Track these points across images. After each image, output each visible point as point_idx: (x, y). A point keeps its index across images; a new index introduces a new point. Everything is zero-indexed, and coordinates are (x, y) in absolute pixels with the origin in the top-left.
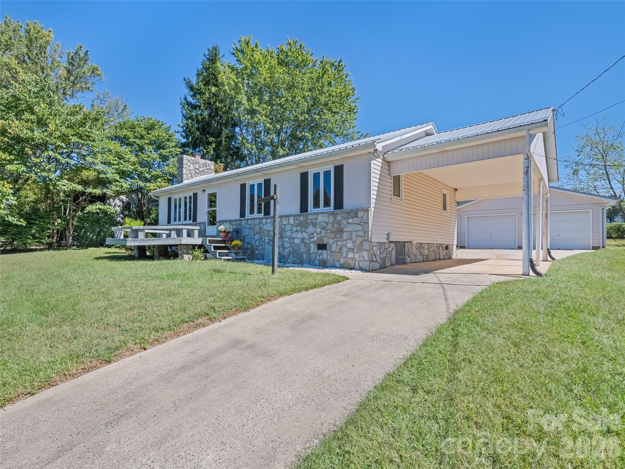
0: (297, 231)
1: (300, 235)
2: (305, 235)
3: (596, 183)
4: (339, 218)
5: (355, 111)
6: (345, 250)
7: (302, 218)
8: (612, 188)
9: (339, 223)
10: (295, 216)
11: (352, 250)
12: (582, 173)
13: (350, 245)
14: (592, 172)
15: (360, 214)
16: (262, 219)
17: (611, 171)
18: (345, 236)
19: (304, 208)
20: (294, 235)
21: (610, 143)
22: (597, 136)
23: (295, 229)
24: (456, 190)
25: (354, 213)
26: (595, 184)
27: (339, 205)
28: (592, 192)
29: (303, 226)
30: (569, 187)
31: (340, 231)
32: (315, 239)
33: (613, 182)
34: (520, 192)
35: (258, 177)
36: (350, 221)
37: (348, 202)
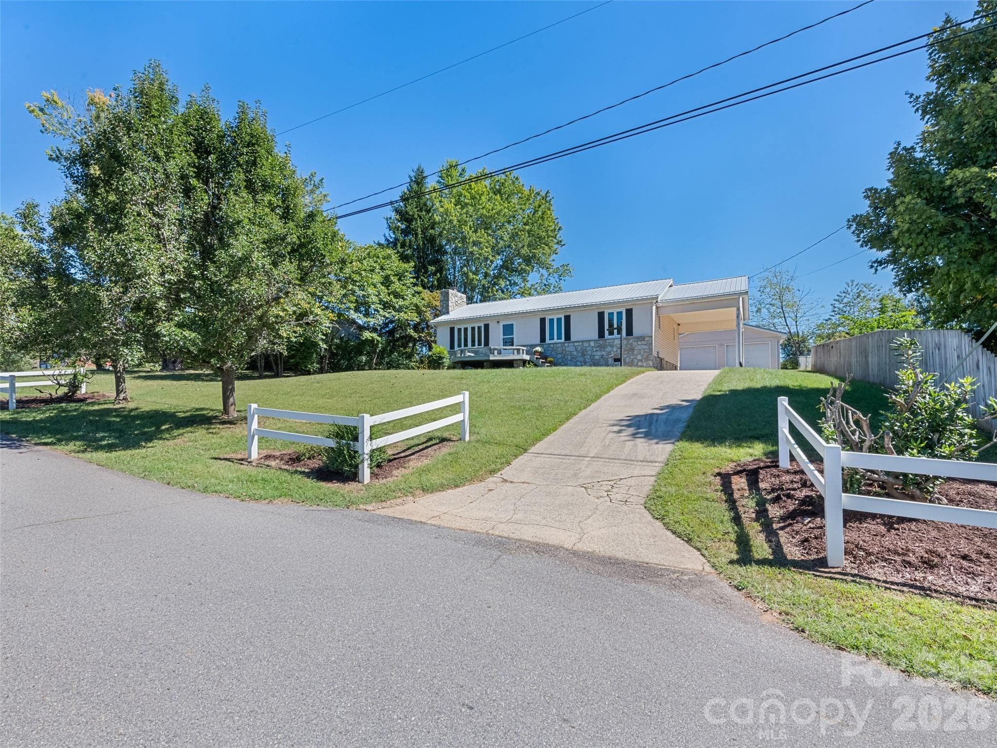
0: (597, 351)
1: (599, 353)
2: (604, 353)
3: (776, 320)
4: (631, 341)
5: (562, 243)
6: (636, 361)
7: (601, 342)
8: (787, 325)
9: (631, 345)
10: (595, 341)
11: (641, 361)
12: (764, 311)
13: (639, 357)
14: (772, 310)
15: (647, 339)
16: (564, 343)
17: (786, 309)
18: (636, 352)
19: (601, 335)
20: (595, 353)
21: (785, 286)
22: (775, 279)
23: (595, 349)
24: (679, 325)
25: (642, 338)
26: (774, 321)
27: (630, 332)
28: (773, 329)
29: (602, 347)
30: (753, 324)
31: (633, 350)
32: (612, 355)
33: (789, 320)
34: (734, 327)
35: (558, 314)
36: (639, 343)
37: (636, 331)
